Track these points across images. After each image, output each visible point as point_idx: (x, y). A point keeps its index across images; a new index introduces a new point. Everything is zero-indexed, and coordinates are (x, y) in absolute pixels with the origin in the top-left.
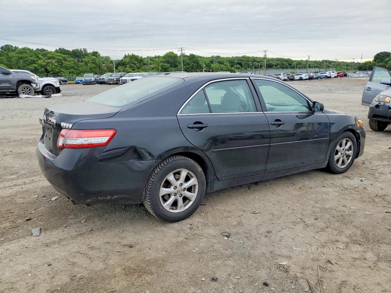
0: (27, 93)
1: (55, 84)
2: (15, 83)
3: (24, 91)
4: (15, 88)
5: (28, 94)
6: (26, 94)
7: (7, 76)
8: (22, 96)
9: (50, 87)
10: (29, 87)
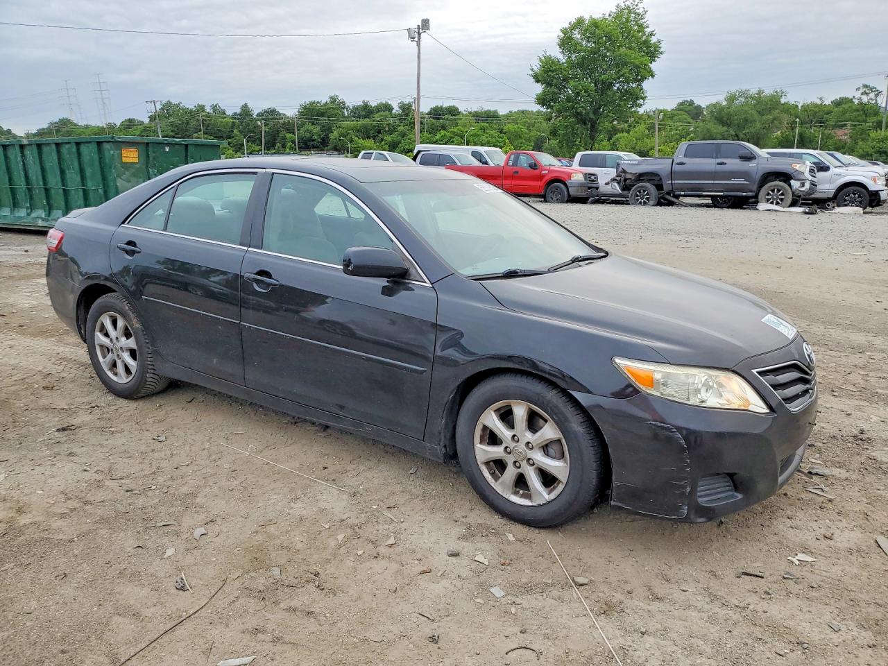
0: (775, 202)
1: (872, 182)
2: (758, 177)
3: (770, 197)
4: (755, 187)
5: (777, 203)
6: (772, 203)
7: (748, 163)
8: (762, 206)
9: (854, 191)
10: (782, 187)
